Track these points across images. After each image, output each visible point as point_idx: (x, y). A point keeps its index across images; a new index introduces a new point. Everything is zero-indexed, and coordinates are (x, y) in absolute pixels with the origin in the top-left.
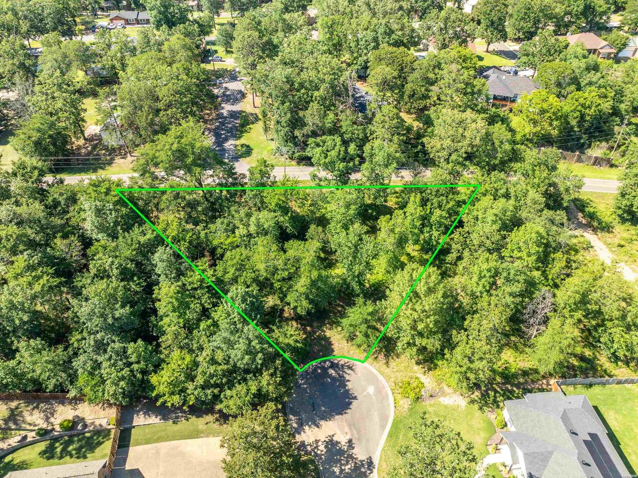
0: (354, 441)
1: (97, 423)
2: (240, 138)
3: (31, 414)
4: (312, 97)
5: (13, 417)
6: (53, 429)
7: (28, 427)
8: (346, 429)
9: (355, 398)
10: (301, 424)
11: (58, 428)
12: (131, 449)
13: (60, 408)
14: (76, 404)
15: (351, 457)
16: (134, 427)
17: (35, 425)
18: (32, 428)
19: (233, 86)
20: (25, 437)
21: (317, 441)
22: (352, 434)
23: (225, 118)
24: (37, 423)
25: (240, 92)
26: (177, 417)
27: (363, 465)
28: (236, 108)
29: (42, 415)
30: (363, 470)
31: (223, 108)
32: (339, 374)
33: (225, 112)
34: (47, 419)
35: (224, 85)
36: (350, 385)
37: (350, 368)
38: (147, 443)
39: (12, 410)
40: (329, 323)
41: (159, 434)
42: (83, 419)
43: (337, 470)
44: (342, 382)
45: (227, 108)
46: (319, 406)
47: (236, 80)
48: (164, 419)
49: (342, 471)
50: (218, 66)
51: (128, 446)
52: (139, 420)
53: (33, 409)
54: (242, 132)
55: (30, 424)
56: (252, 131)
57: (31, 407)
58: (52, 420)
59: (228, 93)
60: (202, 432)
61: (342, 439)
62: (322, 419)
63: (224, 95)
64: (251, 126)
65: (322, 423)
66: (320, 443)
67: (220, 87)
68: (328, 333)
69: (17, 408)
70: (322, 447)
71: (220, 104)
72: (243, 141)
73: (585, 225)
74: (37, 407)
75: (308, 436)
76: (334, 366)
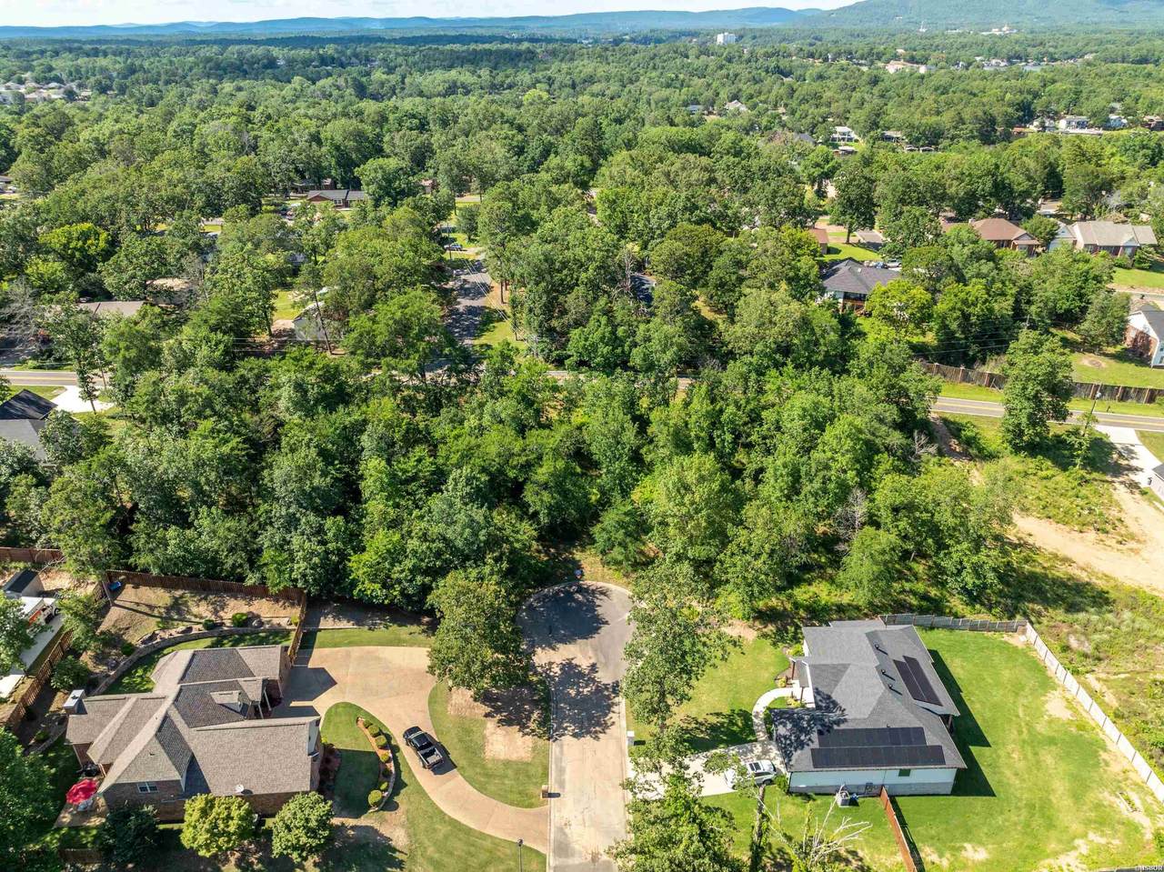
0: (598, 665)
1: (275, 621)
2: (479, 336)
3: (198, 606)
4: (577, 280)
5: (177, 606)
6: (223, 624)
7: (193, 619)
8: (591, 653)
9: (606, 623)
10: (532, 645)
11: (228, 623)
12: (315, 650)
13: (232, 603)
14: (251, 600)
15: (593, 680)
16: (320, 630)
17: (201, 618)
18: (198, 620)
19: (475, 278)
20: (190, 629)
21: (551, 663)
22: (598, 659)
23: (462, 314)
24: (204, 615)
25: (484, 285)
26: (375, 624)
27: (607, 689)
28: (477, 303)
29: (210, 607)
30: (606, 693)
31: (459, 303)
32: (587, 600)
33: (461, 308)
34: (216, 612)
35: (463, 277)
36: (600, 611)
37: (603, 593)
38: (335, 646)
39: (176, 599)
40: (580, 545)
41: (352, 639)
42: (258, 616)
43: (573, 693)
44: (592, 607)
45: (464, 303)
46: (558, 629)
47: (480, 271)
48: (358, 624)
49: (578, 693)
50: (456, 255)
51: (312, 648)
52: (327, 623)
53: (200, 600)
54: (483, 331)
55: (196, 616)
56: (496, 330)
57: (198, 597)
58: (222, 614)
59: (467, 286)
60: (405, 641)
61: (584, 663)
62: (560, 642)
63: (462, 287)
64: (495, 324)
65: (560, 646)
66: (554, 666)
67: (456, 279)
68: (578, 556)
69: (181, 597)
70: (556, 670)
71: (455, 299)
72: (483, 340)
73: (959, 453)
74: (205, 599)
75: (539, 658)
76: (581, 590)
